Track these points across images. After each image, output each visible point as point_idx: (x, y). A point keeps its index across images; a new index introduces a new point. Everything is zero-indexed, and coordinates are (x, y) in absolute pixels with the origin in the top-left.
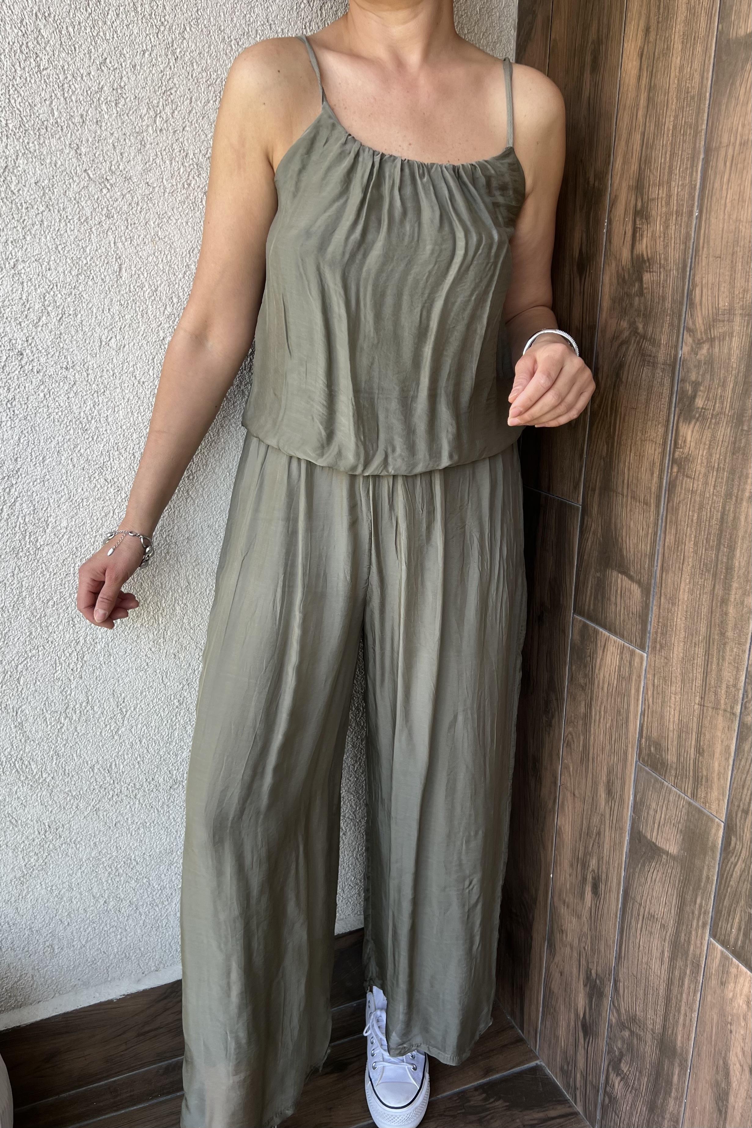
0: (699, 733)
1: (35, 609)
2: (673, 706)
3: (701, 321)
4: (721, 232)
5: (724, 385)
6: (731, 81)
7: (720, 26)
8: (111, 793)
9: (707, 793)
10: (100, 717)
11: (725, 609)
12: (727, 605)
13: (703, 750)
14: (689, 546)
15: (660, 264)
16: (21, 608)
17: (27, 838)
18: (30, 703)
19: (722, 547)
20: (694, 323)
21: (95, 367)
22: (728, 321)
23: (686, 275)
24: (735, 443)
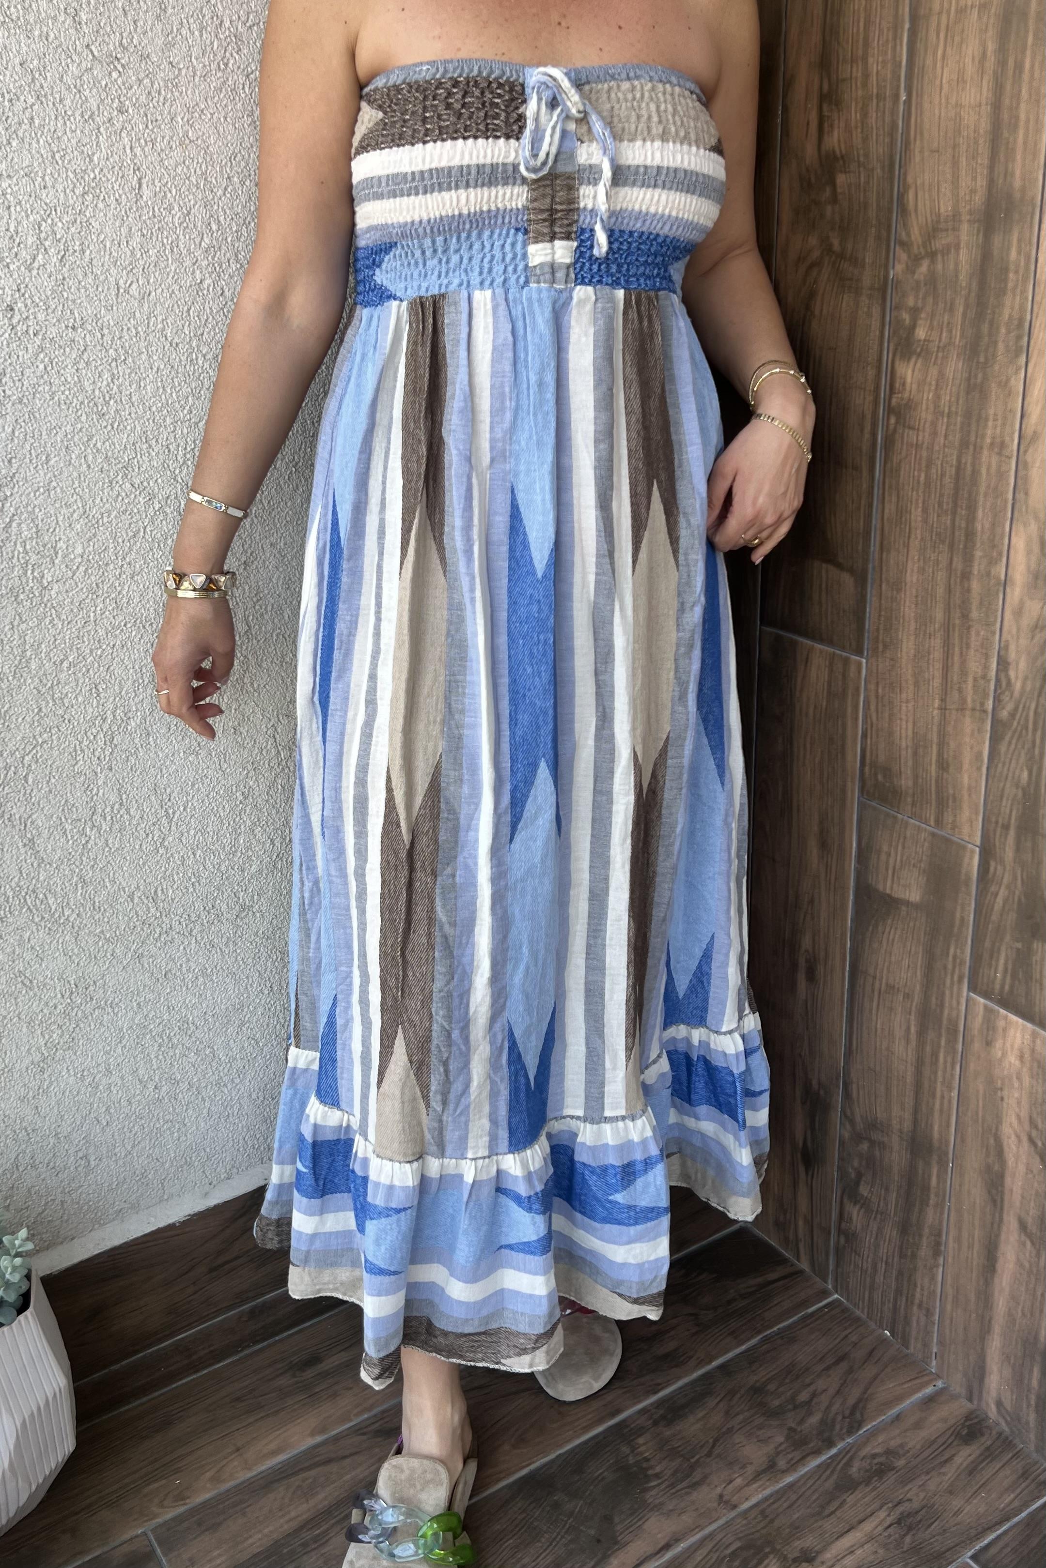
0: (942, 745)
1: (45, 675)
2: (904, 717)
3: (917, 232)
4: (937, 120)
5: (951, 308)
8: (158, 931)
9: (955, 816)
10: (139, 824)
11: (966, 585)
12: (969, 580)
13: (948, 765)
14: (916, 514)
15: (859, 161)
16: (24, 675)
17: (47, 1004)
18: (42, 810)
19: (959, 510)
20: (908, 235)
21: (112, 324)
22: (953, 229)
23: (894, 174)
24: (969, 379)
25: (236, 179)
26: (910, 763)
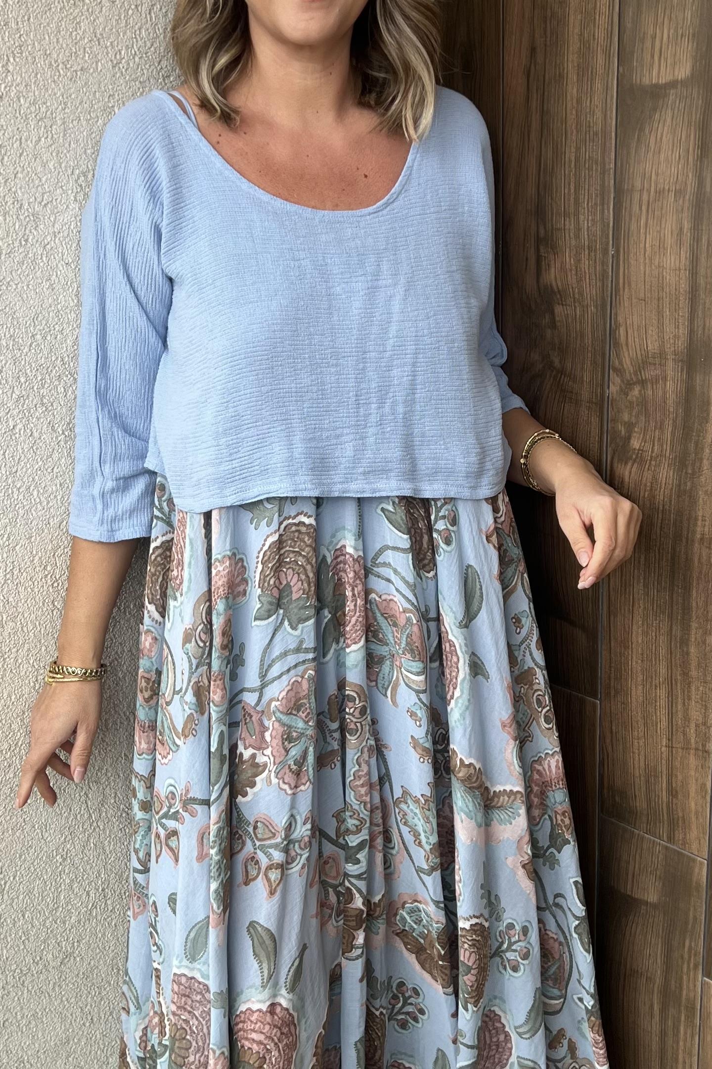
0: (670, 776)
2: (636, 751)
3: (628, 362)
4: (642, 275)
5: (661, 427)
6: (639, 126)
7: (621, 69)
9: (685, 834)
11: (685, 649)
12: (687, 645)
13: (677, 792)
15: (574, 298)
19: (676, 588)
20: (621, 363)
22: (660, 364)
23: (607, 312)
24: (679, 485)
25: (38, 337)
26: (643, 789)
